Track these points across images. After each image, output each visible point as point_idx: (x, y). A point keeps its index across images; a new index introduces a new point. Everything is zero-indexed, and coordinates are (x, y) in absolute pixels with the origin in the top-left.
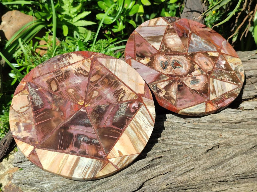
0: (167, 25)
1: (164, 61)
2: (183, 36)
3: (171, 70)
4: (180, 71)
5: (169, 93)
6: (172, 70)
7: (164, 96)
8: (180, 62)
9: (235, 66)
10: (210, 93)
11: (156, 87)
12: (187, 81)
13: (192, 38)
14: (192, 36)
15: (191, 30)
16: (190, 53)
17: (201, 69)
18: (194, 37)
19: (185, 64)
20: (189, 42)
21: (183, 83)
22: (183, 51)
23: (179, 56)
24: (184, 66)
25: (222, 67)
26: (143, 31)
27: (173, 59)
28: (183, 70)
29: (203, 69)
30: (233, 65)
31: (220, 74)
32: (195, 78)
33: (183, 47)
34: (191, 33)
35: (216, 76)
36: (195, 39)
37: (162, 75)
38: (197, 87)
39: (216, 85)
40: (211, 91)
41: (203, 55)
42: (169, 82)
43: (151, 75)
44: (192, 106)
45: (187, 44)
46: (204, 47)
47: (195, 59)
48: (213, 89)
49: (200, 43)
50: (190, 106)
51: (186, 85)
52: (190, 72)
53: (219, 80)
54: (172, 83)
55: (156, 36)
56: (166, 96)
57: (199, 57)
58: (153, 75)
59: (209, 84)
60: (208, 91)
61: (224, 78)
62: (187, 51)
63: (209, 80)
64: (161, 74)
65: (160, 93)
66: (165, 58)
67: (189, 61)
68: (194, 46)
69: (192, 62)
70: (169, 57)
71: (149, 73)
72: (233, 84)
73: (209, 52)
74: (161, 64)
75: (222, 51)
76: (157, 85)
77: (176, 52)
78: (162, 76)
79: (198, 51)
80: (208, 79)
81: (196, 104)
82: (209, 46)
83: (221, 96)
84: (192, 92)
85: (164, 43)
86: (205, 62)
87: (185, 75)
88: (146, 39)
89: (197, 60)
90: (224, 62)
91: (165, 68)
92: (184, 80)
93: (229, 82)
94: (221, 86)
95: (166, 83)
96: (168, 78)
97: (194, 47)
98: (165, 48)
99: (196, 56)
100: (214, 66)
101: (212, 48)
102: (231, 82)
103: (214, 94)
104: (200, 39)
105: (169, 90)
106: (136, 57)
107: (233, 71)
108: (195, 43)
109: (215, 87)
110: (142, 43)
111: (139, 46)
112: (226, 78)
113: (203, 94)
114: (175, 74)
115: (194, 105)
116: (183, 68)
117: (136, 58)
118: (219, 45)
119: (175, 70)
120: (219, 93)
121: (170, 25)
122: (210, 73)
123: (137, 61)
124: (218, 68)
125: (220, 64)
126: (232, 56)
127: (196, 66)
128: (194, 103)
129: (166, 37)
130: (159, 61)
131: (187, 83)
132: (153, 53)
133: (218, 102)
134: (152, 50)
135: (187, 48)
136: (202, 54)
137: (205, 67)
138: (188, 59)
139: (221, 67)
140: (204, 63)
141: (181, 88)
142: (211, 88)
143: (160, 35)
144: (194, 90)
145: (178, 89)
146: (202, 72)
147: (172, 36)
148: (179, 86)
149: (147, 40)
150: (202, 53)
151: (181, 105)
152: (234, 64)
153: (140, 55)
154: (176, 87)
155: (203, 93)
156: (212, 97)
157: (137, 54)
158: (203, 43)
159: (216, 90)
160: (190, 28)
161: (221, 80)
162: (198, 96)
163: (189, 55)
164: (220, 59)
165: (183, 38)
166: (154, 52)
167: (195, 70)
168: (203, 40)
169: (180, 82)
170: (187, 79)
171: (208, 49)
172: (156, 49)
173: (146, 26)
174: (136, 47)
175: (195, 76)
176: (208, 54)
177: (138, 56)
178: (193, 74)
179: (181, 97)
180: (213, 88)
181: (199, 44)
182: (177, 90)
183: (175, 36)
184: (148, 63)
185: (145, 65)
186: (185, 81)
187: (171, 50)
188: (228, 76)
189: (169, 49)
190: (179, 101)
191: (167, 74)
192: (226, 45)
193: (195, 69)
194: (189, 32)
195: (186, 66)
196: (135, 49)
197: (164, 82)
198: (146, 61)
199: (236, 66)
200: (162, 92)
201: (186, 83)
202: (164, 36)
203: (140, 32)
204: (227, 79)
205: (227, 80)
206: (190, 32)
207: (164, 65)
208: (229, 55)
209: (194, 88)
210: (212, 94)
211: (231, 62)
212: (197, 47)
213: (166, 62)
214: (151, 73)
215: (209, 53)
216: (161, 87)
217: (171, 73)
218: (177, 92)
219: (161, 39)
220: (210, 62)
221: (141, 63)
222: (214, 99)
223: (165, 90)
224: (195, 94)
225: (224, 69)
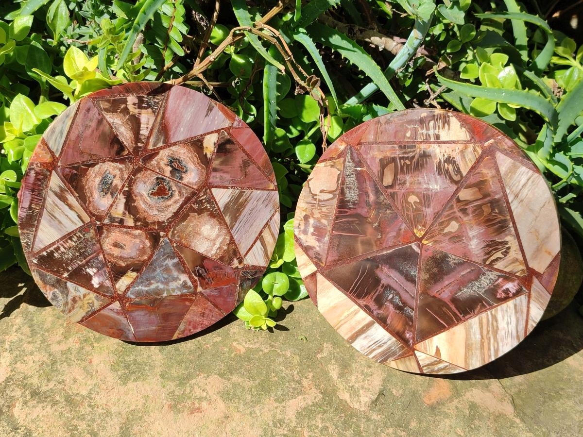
0: (245, 262)
1: (183, 175)
2: (203, 267)
3: (159, 168)
4: (145, 183)
5: (125, 116)
6: (158, 171)
7: (127, 102)
8: (162, 204)
9: (72, 295)
10: (66, 185)
11: (152, 109)
12: (117, 172)
13: (184, 278)
14: (190, 283)
15: (201, 294)
16: (162, 239)
17: (117, 224)
18: (185, 282)
19: (150, 207)
20: (183, 263)
21: (122, 161)
22: (176, 232)
23: (174, 213)
24: (148, 200)
25: (91, 269)
26: (266, 203)
27: (176, 196)
28: (143, 188)
29: (116, 226)
30: (78, 294)
31: (81, 248)
32: (112, 195)
33: (183, 241)
34: (196, 287)
35: (84, 235)
36: (180, 280)
37: (164, 142)
38: (94, 175)
39: (70, 216)
40: (66, 193)
41: (140, 261)
42: (142, 137)
43: (179, 124)
44: (71, 127)
45: (182, 256)
46: (152, 281)
47: (144, 236)
48: (67, 199)
49: (166, 283)
50: (73, 123)
51: (113, 161)
52: (130, 197)
53: (73, 232)
54: (136, 143)
55: (240, 215)
56: (123, 106)
57: (141, 246)
58: (176, 128)
59: (82, 206)
60: (73, 187)
61: (68, 244)
62: (169, 239)
63: (88, 214)
64: (167, 144)
65: (136, 101)
66: (189, 183)
67: (150, 220)
68: (170, 262)
69: (143, 223)
70: (186, 193)
71: (184, 124)
72: (45, 249)
73: (137, 277)
74: (183, 163)
75: (116, 305)
76: (154, 112)
77: (184, 218)
78: (162, 140)
79: (154, 257)
80: (91, 213)
81: (67, 138)
82: (147, 292)
83: (45, 199)
84: (94, 157)
85: (216, 215)
86: (125, 245)
87: (131, 182)
88: (248, 192)
89: (140, 235)
90: (96, 282)
91: (171, 162)
92: (124, 169)
93: (55, 246)
94: (60, 222)
95: (144, 132)
96: (150, 147)
97: (166, 262)
98: (206, 207)
99: (148, 243)
100: (104, 256)
101: (139, 294)
102: (52, 249)
103: (58, 190)
104: (173, 290)
105: (129, 123)
106: (229, 137)
107: (67, 279)
108: (173, 271)
109: (67, 208)
110: (246, 175)
111: (245, 164)
112: (65, 248)
113: (75, 172)
114: (148, 165)
115: (69, 132)
116: (145, 194)
117: (226, 134)
118: (133, 314)
119: (154, 175)
120: (52, 203)
121: (240, 266)
122: (99, 230)
123: (220, 130)
124: (93, 258)
125: (98, 271)
126: (94, 313)
127: (130, 221)
128: (73, 136)
129: (224, 231)
130: (191, 166)
131: (115, 168)
132: (214, 174)
133: (39, 180)
134: (221, 178)
135: (175, 245)
136: (142, 259)
137: (115, 235)
138: (154, 223)
139: (92, 267)
140: (124, 243)
141: (116, 147)
142: (72, 199)
143: (236, 226)
144: (93, 165)
145: (119, 140)
146: (112, 219)
147: (218, 245)
148: (122, 147)
149: (244, 192)
150: (145, 261)
151: (88, 110)
152: (77, 299)
153: (228, 146)
154: (123, 140)
155: (76, 175)
156: (55, 181)
157: (233, 143)
158: (161, 286)
159: (62, 203)
160: (207, 298)
161: (69, 236)
162: (79, 159)
163: (162, 234)
164: (108, 283)
165: (199, 262)
166: (215, 178)
167: (125, 209)
168: (165, 294)
169: (128, 158)
170: (122, 178)
171: (142, 282)
172: (216, 187)
173: (271, 219)
174: (246, 157)
175: (116, 198)
176: (133, 271)
177: (229, 141)
178: (122, 200)
179: (101, 128)
180: (69, 202)
181: (165, 276)
182: (117, 134)
183: (213, 252)
184: (202, 144)
185: (205, 135)
186: (120, 170)
187: (194, 211)
188: (66, 256)
189: (200, 212)
190: (97, 116)
191: (158, 153)
192: (122, 327)
193: (127, 213)
194: (202, 285)
195: (145, 203)
196: (244, 151)
197: (149, 130)
198: (210, 143)
199: (70, 297)
200: (136, 107)
201: (117, 167)
202: (229, 229)
203: (268, 196)
204: (62, 249)
205: (60, 246)
206: (200, 289)
207: (177, 168)
208: (100, 310)
209: (97, 167)
210: (60, 187)
211: (85, 296)
212: (162, 266)
213: (181, 178)
214: (182, 129)
215: (134, 274)
216: (146, 115)
217: (154, 162)
218: (114, 130)
219: (227, 219)
220: (116, 257)
221: (212, 132)
222: (49, 179)
223: (134, 116)
224: (86, 158)
225: (83, 266)
